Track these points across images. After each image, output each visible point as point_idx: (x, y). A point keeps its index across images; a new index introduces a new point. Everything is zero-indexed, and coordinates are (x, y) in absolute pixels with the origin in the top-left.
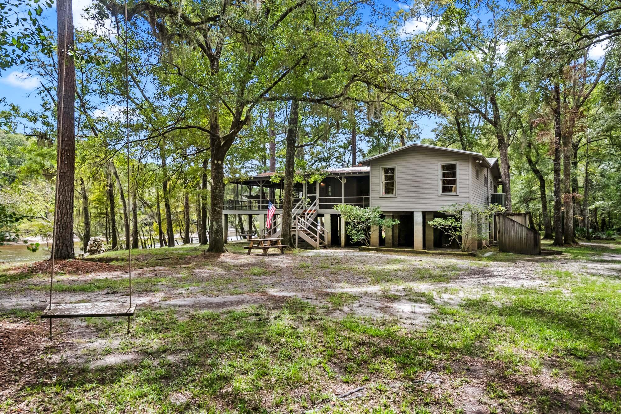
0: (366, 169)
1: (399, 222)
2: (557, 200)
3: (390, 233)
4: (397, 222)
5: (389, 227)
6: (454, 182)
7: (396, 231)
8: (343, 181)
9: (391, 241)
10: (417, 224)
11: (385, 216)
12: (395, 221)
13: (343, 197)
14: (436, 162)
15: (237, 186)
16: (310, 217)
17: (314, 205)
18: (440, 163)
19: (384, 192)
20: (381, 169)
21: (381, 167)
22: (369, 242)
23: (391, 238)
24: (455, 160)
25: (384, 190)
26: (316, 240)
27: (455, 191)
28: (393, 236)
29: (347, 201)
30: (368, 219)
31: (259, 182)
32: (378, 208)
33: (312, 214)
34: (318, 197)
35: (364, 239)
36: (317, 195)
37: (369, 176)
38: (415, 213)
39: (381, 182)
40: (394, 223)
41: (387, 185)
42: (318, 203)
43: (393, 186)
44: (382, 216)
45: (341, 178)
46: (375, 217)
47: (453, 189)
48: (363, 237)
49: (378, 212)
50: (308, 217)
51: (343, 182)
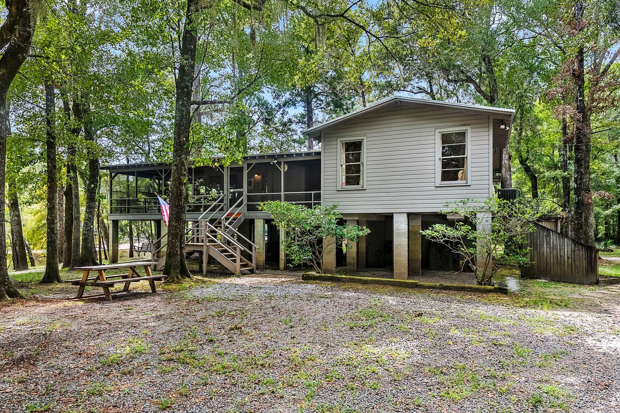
0: (317, 147)
1: (369, 231)
2: (579, 200)
3: (354, 249)
4: (366, 231)
5: (352, 240)
6: (461, 163)
7: (363, 245)
8: (284, 169)
9: (355, 261)
10: (399, 234)
11: (345, 221)
12: (362, 230)
13: (282, 193)
14: (433, 129)
15: (128, 178)
16: (230, 224)
17: (238, 206)
18: (437, 131)
19: (344, 181)
20: (339, 145)
21: (339, 140)
22: (319, 264)
23: (355, 255)
24: (464, 125)
25: (344, 177)
26: (235, 261)
27: (465, 178)
28: (358, 252)
29: (288, 198)
30: (318, 227)
31: (161, 171)
32: (335, 207)
33: (234, 219)
34: (245, 193)
35: (311, 260)
36: (245, 189)
37: (320, 160)
38: (395, 217)
39: (339, 166)
40: (361, 233)
41: (348, 169)
42: (245, 202)
43: (359, 172)
44: (341, 222)
45: (279, 164)
46: (330, 223)
47: (460, 175)
48: (310, 256)
49: (334, 214)
50: (226, 224)
51: (282, 170)
